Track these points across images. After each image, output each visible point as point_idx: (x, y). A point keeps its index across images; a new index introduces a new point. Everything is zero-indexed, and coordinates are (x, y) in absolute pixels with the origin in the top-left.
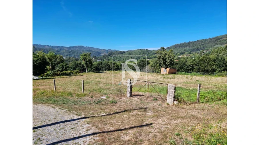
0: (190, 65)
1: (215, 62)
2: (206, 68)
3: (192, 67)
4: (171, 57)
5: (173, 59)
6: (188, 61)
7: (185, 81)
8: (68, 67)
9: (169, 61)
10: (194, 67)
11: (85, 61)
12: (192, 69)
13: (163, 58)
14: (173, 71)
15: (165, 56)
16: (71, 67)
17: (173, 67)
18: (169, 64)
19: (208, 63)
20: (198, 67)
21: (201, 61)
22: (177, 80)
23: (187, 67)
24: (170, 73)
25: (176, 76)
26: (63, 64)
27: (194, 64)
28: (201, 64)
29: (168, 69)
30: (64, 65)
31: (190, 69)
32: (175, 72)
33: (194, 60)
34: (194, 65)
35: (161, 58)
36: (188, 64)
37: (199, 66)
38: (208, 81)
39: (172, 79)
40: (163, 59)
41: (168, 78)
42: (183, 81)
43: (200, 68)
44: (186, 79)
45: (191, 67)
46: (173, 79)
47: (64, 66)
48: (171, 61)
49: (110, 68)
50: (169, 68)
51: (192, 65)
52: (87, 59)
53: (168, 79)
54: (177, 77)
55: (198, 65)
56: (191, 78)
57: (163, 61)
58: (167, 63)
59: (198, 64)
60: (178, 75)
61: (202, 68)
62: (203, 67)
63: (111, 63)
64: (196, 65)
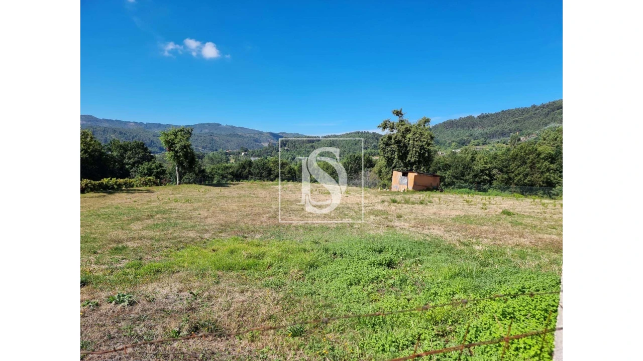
0: (482, 171)
1: (552, 163)
2: (529, 178)
3: (489, 175)
4: (422, 140)
5: (429, 145)
6: (478, 158)
7: (462, 214)
8: (163, 172)
9: (416, 151)
10: (494, 175)
11: (172, 150)
12: (490, 182)
13: (398, 142)
14: (428, 180)
15: (404, 137)
16: (170, 174)
17: (428, 170)
18: (415, 161)
19: (534, 164)
20: (506, 176)
21: (514, 158)
22: (435, 210)
23: (475, 176)
24: (419, 187)
25: (435, 196)
26: (151, 166)
27: (495, 168)
28: (513, 166)
29: (412, 176)
30: (153, 166)
31: (485, 180)
32: (435, 184)
33: (495, 158)
34: (494, 172)
35: (393, 141)
36: (478, 167)
37: (507, 173)
38: (548, 216)
39: (416, 206)
40: (398, 146)
41: (407, 202)
42: (454, 214)
43: (510, 178)
44: (466, 207)
45: (486, 175)
46: (421, 206)
47: (153, 169)
48: (421, 150)
49: (272, 177)
50: (416, 171)
51: (490, 169)
52: (177, 145)
53: (405, 206)
54: (437, 200)
55: (505, 169)
56: (485, 204)
57: (399, 151)
58: (409, 156)
59: (507, 167)
60: (442, 195)
61: (517, 179)
62: (519, 177)
63: (276, 162)
64: (501, 170)
